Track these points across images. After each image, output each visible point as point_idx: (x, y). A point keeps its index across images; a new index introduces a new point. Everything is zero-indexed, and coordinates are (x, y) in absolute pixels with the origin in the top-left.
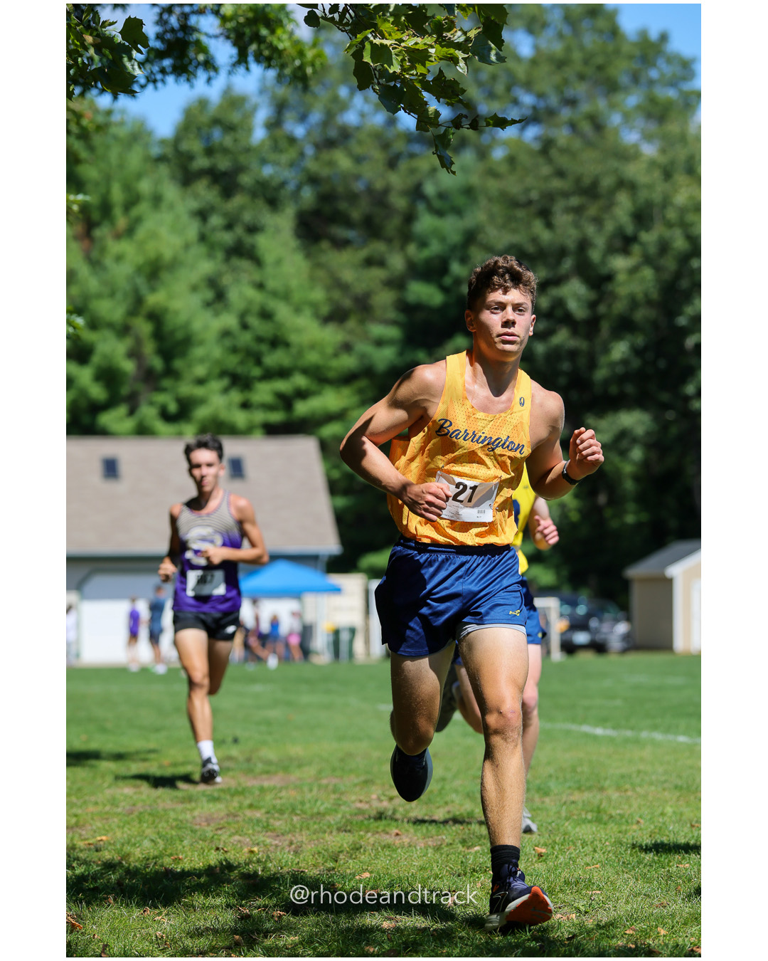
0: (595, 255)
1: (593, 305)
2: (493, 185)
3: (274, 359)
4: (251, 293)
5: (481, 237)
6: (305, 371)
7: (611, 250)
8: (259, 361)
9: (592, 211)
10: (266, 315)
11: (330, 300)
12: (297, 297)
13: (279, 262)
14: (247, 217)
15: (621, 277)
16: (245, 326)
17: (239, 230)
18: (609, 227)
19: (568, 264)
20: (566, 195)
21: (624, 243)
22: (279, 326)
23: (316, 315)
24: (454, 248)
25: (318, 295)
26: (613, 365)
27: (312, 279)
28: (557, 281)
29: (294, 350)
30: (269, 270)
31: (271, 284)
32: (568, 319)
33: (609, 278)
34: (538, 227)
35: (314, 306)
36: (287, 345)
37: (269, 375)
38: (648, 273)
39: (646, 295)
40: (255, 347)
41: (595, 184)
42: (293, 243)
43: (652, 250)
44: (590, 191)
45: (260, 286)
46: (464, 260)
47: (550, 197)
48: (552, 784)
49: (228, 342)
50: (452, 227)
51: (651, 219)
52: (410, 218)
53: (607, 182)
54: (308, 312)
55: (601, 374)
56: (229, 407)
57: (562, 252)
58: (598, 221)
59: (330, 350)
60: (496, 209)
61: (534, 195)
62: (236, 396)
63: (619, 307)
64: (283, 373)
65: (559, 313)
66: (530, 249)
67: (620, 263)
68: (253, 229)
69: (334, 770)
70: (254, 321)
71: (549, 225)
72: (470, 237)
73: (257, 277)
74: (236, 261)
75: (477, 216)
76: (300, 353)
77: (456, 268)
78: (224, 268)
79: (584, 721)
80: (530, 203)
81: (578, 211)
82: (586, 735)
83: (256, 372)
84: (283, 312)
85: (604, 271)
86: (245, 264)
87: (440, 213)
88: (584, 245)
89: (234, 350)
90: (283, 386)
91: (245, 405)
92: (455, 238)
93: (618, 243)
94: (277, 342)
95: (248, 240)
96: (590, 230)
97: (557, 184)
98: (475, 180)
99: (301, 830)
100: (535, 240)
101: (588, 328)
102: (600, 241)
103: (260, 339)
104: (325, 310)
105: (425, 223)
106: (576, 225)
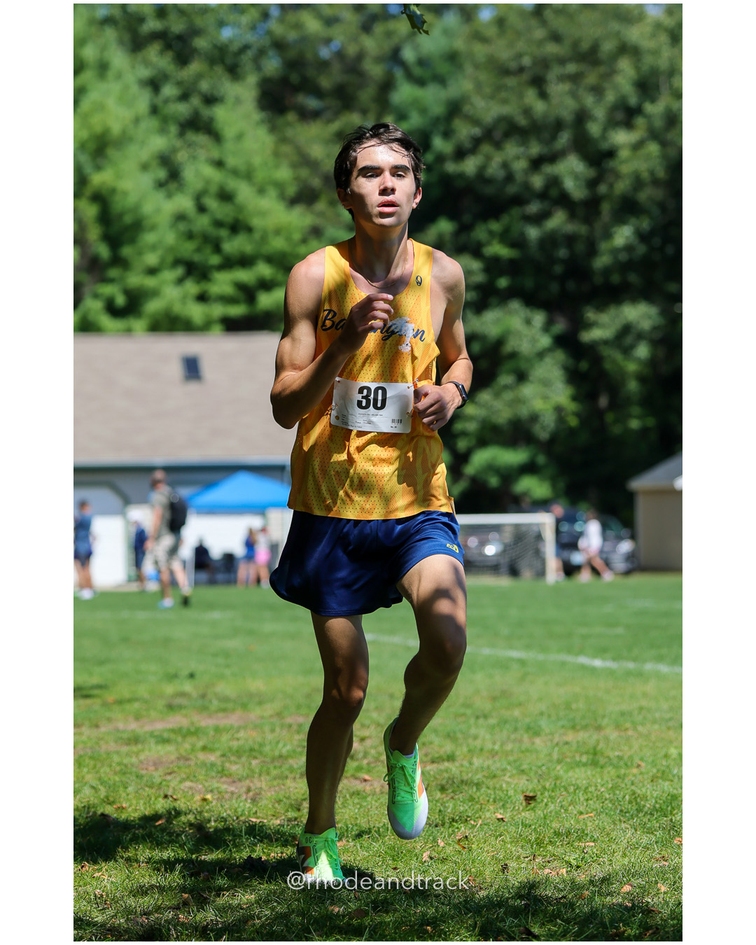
0: (594, 129)
1: (592, 184)
2: (480, 50)
3: (235, 245)
4: (209, 171)
5: (467, 109)
6: (270, 259)
7: (612, 123)
8: (217, 249)
9: (591, 79)
10: (226, 196)
11: (297, 179)
12: (260, 175)
13: (240, 137)
14: (204, 86)
15: (624, 154)
16: (202, 209)
17: (196, 101)
18: (610, 97)
19: (564, 138)
20: (562, 61)
21: (626, 115)
22: (240, 209)
23: (282, 196)
24: (436, 121)
25: (284, 173)
26: (615, 251)
27: (276, 154)
28: (553, 158)
29: (257, 236)
30: (229, 145)
31: (231, 161)
32: (564, 200)
33: (611, 154)
34: (531, 96)
35: (280, 186)
36: (249, 230)
37: (230, 263)
38: (653, 148)
39: (652, 173)
40: (213, 231)
41: (594, 49)
42: (257, 116)
43: (659, 123)
44: (590, 56)
45: (219, 164)
46: (447, 134)
47: (544, 63)
48: (543, 723)
49: (182, 227)
50: (433, 98)
51: (657, 87)
52: (387, 86)
53: (608, 47)
54: (272, 193)
55: (602, 261)
56: (184, 299)
57: (559, 125)
58: (598, 91)
59: (297, 236)
60: (483, 76)
61: (526, 61)
62: (192, 288)
63: (621, 187)
64: (245, 261)
65: (554, 193)
66: (522, 121)
67: (621, 138)
68: (210, 100)
69: (299, 707)
70: (212, 203)
71: (543, 95)
72: (455, 109)
73: (215, 154)
74: (192, 136)
75: (462, 85)
76: (264, 239)
77: (439, 143)
78: (178, 143)
79: (581, 652)
80: (521, 70)
81: (575, 79)
82: (583, 668)
83: (215, 260)
84: (244, 192)
85: (605, 146)
86: (201, 139)
87: (421, 82)
88: (582, 117)
89: (190, 236)
90: (244, 276)
91: (202, 298)
92: (438, 110)
93: (620, 116)
94: (237, 227)
95: (206, 112)
96: (589, 100)
97: (552, 49)
98: (459, 44)
99: (260, 775)
100: (527, 112)
101: (587, 209)
102: (600, 113)
103: (218, 224)
104: (292, 190)
105: (404, 92)
106: (574, 94)
